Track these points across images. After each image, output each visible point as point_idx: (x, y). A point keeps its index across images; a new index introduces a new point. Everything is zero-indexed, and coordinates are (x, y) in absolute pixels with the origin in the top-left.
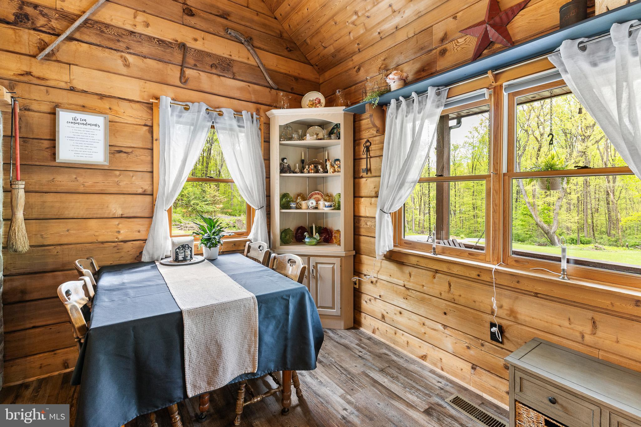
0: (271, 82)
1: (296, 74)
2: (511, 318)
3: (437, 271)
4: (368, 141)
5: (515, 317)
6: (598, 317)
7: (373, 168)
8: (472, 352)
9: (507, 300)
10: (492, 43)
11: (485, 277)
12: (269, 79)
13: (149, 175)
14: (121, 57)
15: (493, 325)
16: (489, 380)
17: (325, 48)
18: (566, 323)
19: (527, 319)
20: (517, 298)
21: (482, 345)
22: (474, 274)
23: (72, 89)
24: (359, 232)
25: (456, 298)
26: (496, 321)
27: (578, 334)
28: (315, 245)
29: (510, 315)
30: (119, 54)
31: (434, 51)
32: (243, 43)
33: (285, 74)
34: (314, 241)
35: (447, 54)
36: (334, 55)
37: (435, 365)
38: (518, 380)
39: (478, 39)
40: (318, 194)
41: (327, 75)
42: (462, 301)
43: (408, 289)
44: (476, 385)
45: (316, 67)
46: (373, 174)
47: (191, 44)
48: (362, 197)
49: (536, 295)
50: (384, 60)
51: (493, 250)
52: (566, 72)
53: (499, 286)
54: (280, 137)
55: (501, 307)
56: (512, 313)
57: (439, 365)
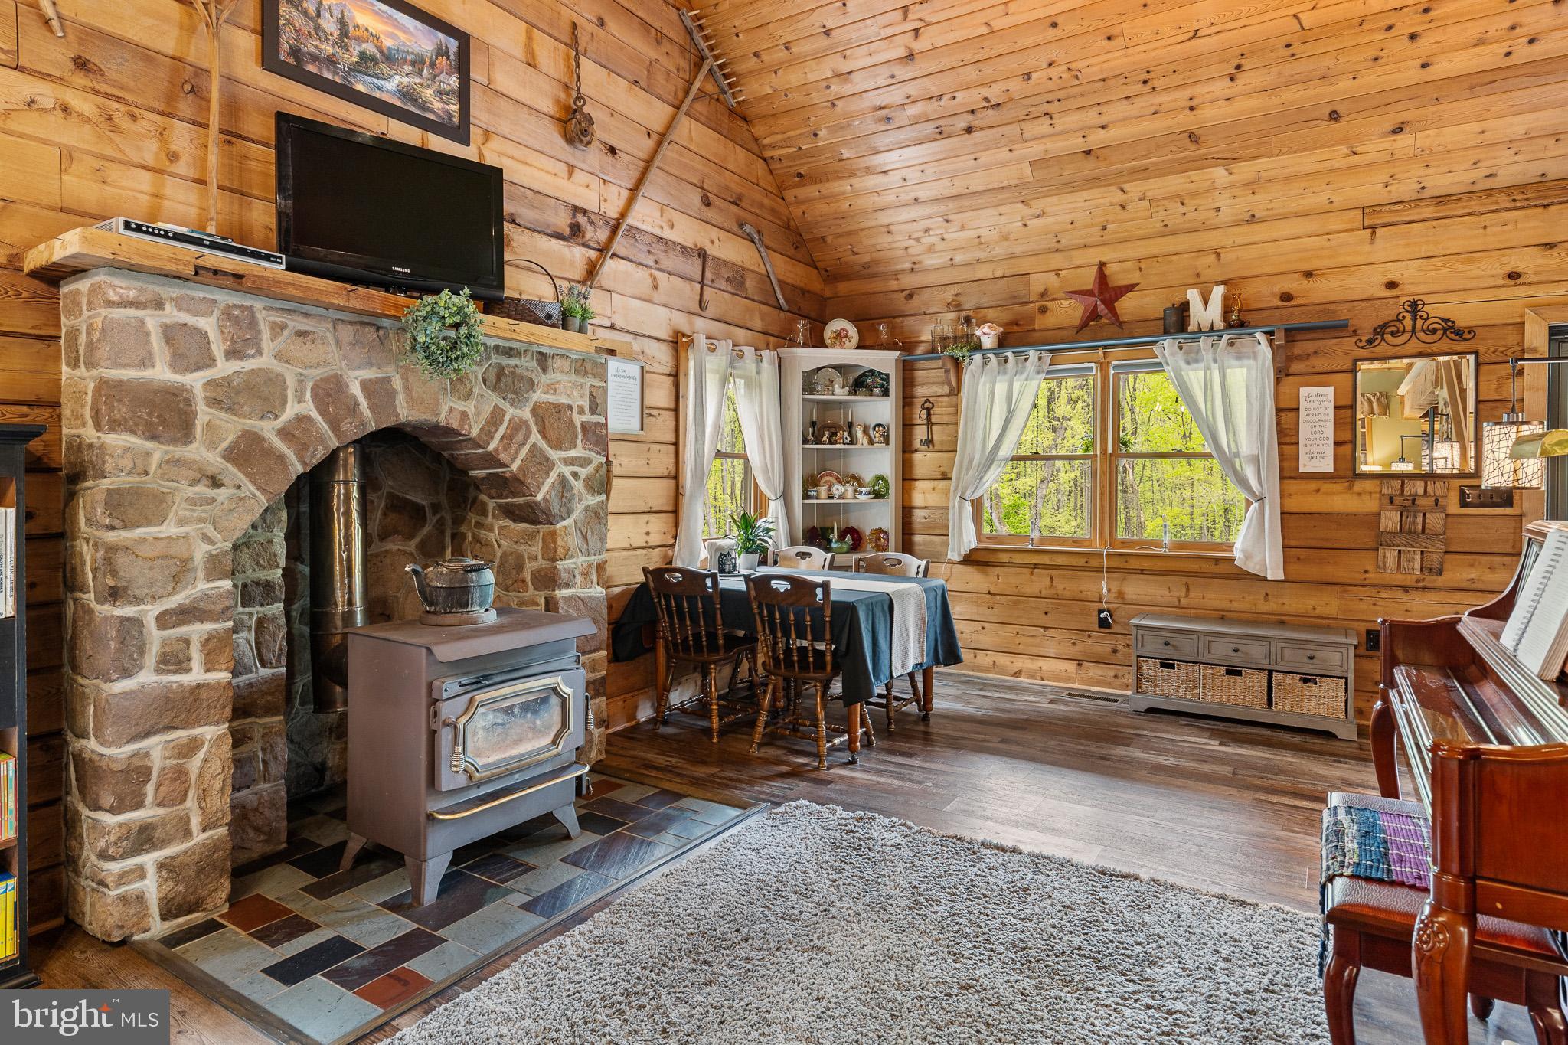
0: (782, 301)
1: (802, 285)
2: (1120, 601)
3: (1035, 566)
4: (927, 401)
5: (1123, 598)
6: (1190, 580)
7: (935, 438)
8: (1079, 647)
9: (1115, 583)
10: (1100, 317)
11: (1094, 562)
12: (780, 296)
13: (672, 448)
14: (651, 275)
15: (1101, 611)
16: (1095, 671)
17: (855, 253)
18: (1167, 593)
19: (1134, 597)
20: (1125, 578)
21: (1089, 636)
22: (1081, 562)
23: (612, 327)
24: (910, 528)
25: (1060, 592)
26: (1105, 606)
27: (1175, 600)
28: (847, 552)
29: (1117, 598)
30: (649, 271)
31: (1032, 305)
32: (753, 242)
33: (792, 285)
34: (845, 547)
35: (1048, 313)
36: (866, 266)
37: (1033, 677)
38: (1140, 637)
39: (1086, 309)
40: (831, 475)
41: (843, 287)
42: (1067, 594)
43: (995, 595)
44: (1083, 681)
45: (823, 272)
46: (936, 448)
47: (712, 251)
48: (916, 480)
49: (1142, 572)
50: (957, 295)
51: (1101, 534)
52: (1168, 364)
53: (1109, 570)
54: (804, 390)
55: (1109, 591)
56: (1121, 594)
57: (1038, 675)
